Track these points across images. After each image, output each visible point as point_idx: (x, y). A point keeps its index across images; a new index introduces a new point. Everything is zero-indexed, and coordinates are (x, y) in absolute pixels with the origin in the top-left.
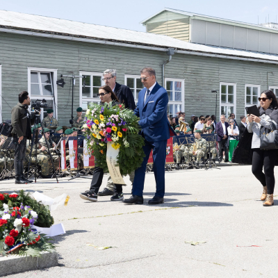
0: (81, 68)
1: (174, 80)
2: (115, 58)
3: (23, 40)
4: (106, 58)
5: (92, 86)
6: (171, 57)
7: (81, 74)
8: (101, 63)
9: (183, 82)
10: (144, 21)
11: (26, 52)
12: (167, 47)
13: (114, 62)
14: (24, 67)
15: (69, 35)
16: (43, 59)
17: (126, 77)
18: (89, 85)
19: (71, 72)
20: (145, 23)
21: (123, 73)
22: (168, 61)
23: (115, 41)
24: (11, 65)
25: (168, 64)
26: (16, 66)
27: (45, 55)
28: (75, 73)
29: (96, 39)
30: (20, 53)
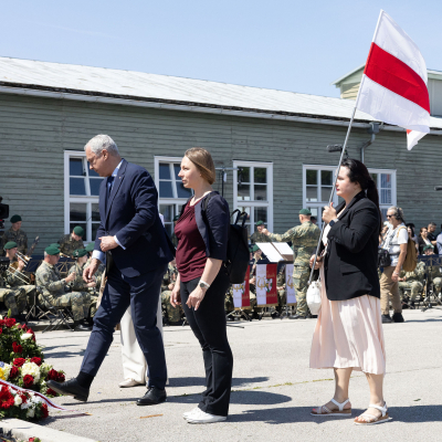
0: (235, 156)
1: (379, 172)
2: (288, 140)
3: (147, 116)
4: (274, 140)
5: (252, 183)
6: (374, 136)
7: (236, 164)
8: (266, 148)
9: (393, 174)
10: (337, 81)
11: (153, 133)
12: (368, 122)
13: (286, 145)
14: (149, 156)
15: (216, 106)
16: (178, 143)
17: (305, 168)
18: (248, 181)
19: (221, 163)
20: (338, 84)
21: (299, 163)
22: (369, 143)
23: (287, 113)
24: (129, 153)
25: (369, 147)
26: (136, 155)
27: (181, 138)
28: (227, 164)
29: (259, 111)
30: (142, 135)
